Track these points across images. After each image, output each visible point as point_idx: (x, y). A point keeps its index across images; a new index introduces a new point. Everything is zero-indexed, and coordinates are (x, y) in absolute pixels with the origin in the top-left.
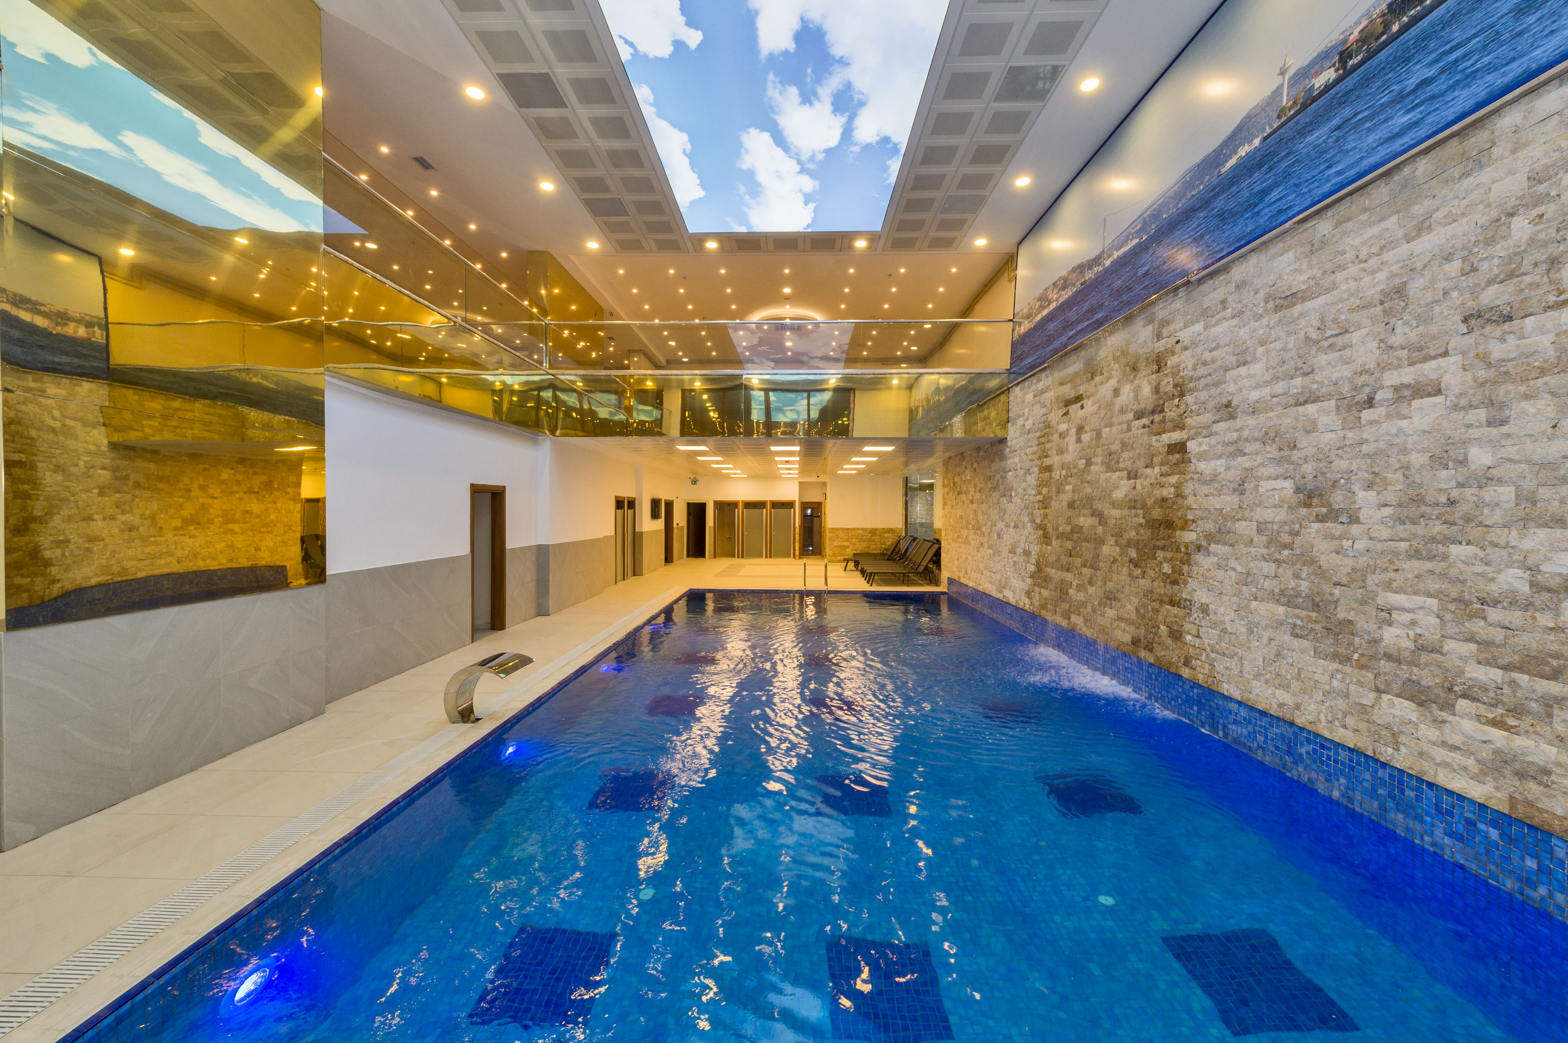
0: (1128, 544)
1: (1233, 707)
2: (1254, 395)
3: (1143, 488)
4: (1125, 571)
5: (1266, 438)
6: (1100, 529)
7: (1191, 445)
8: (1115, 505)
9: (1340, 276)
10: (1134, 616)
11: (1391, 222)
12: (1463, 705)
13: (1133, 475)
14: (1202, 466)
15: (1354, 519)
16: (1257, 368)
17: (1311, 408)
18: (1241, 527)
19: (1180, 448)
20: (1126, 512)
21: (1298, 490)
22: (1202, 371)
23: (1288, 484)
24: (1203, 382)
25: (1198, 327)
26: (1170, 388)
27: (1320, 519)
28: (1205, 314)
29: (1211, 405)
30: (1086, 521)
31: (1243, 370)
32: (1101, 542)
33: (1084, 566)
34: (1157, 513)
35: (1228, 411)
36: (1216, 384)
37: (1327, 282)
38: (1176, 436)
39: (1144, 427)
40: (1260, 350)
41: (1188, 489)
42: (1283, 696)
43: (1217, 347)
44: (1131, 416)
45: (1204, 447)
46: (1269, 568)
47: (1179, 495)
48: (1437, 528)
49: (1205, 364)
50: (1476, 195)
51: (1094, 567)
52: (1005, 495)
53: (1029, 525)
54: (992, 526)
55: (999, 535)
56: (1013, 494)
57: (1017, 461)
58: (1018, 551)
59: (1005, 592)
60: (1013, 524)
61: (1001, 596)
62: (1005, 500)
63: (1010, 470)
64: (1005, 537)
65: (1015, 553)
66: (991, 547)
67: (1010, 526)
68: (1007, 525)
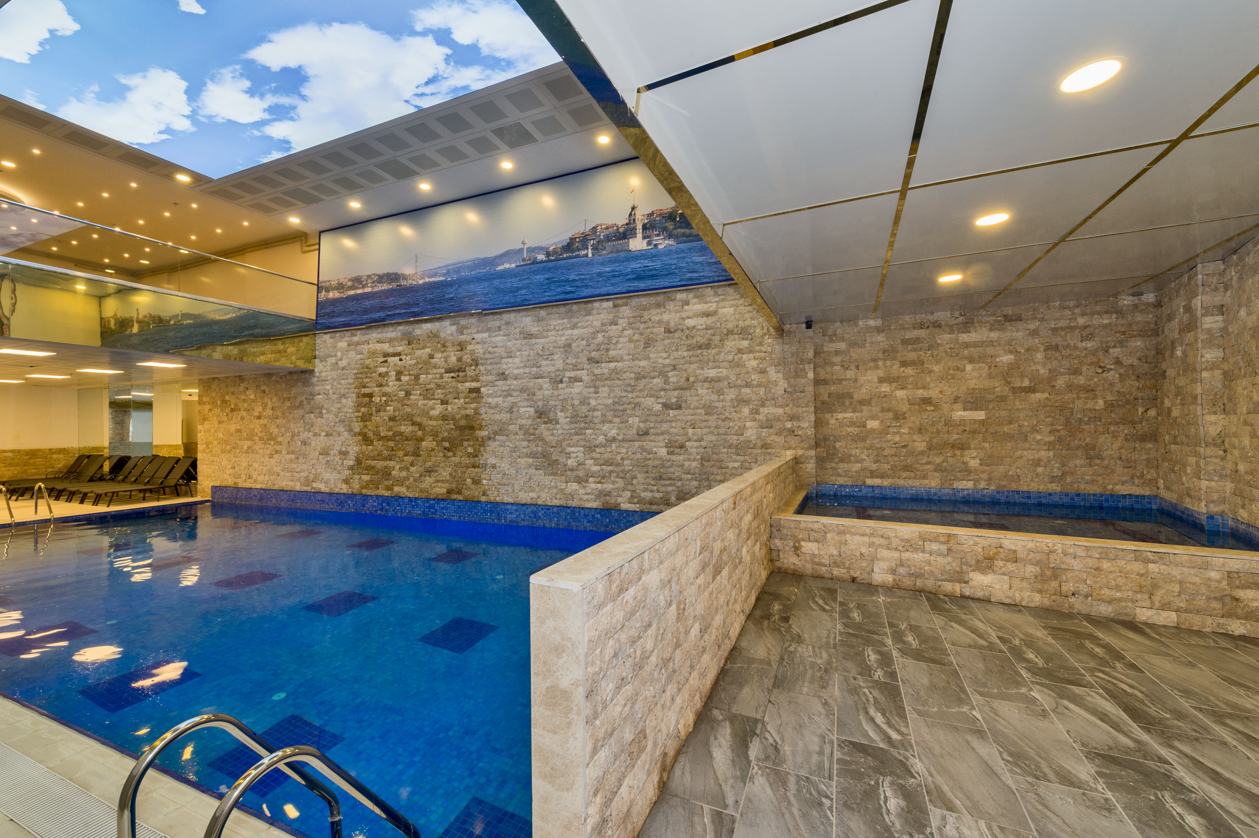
0: (443, 440)
1: (509, 507)
2: (516, 372)
3: (453, 409)
4: (441, 454)
5: (522, 390)
6: (420, 433)
7: (482, 390)
8: (431, 418)
9: (550, 333)
10: (448, 478)
11: (566, 321)
12: (591, 479)
13: (444, 402)
14: (490, 400)
15: (557, 423)
16: (517, 360)
17: (540, 380)
18: (512, 427)
19: (477, 390)
20: (440, 422)
21: (536, 412)
22: (488, 356)
23: (532, 410)
24: (489, 361)
25: (486, 335)
26: (469, 360)
27: (545, 423)
28: (489, 330)
29: (494, 372)
30: (406, 428)
31: (510, 360)
32: (422, 440)
33: (406, 455)
34: (463, 423)
35: (503, 376)
36: (496, 363)
37: (545, 334)
38: (474, 385)
39: (453, 377)
40: (518, 353)
41: (482, 411)
42: (533, 495)
43: (496, 347)
44: (443, 371)
45: (490, 392)
46: (525, 444)
47: (477, 413)
48: (582, 425)
49: (490, 353)
50: (589, 323)
51: (416, 454)
52: (312, 412)
53: (346, 433)
54: (293, 436)
55: (304, 443)
56: (324, 411)
57: (328, 387)
58: (332, 452)
59: (314, 485)
60: (324, 434)
61: (308, 489)
62: (312, 416)
63: (319, 394)
64: (313, 444)
65: (328, 454)
66: (293, 452)
67: (320, 435)
68: (315, 435)
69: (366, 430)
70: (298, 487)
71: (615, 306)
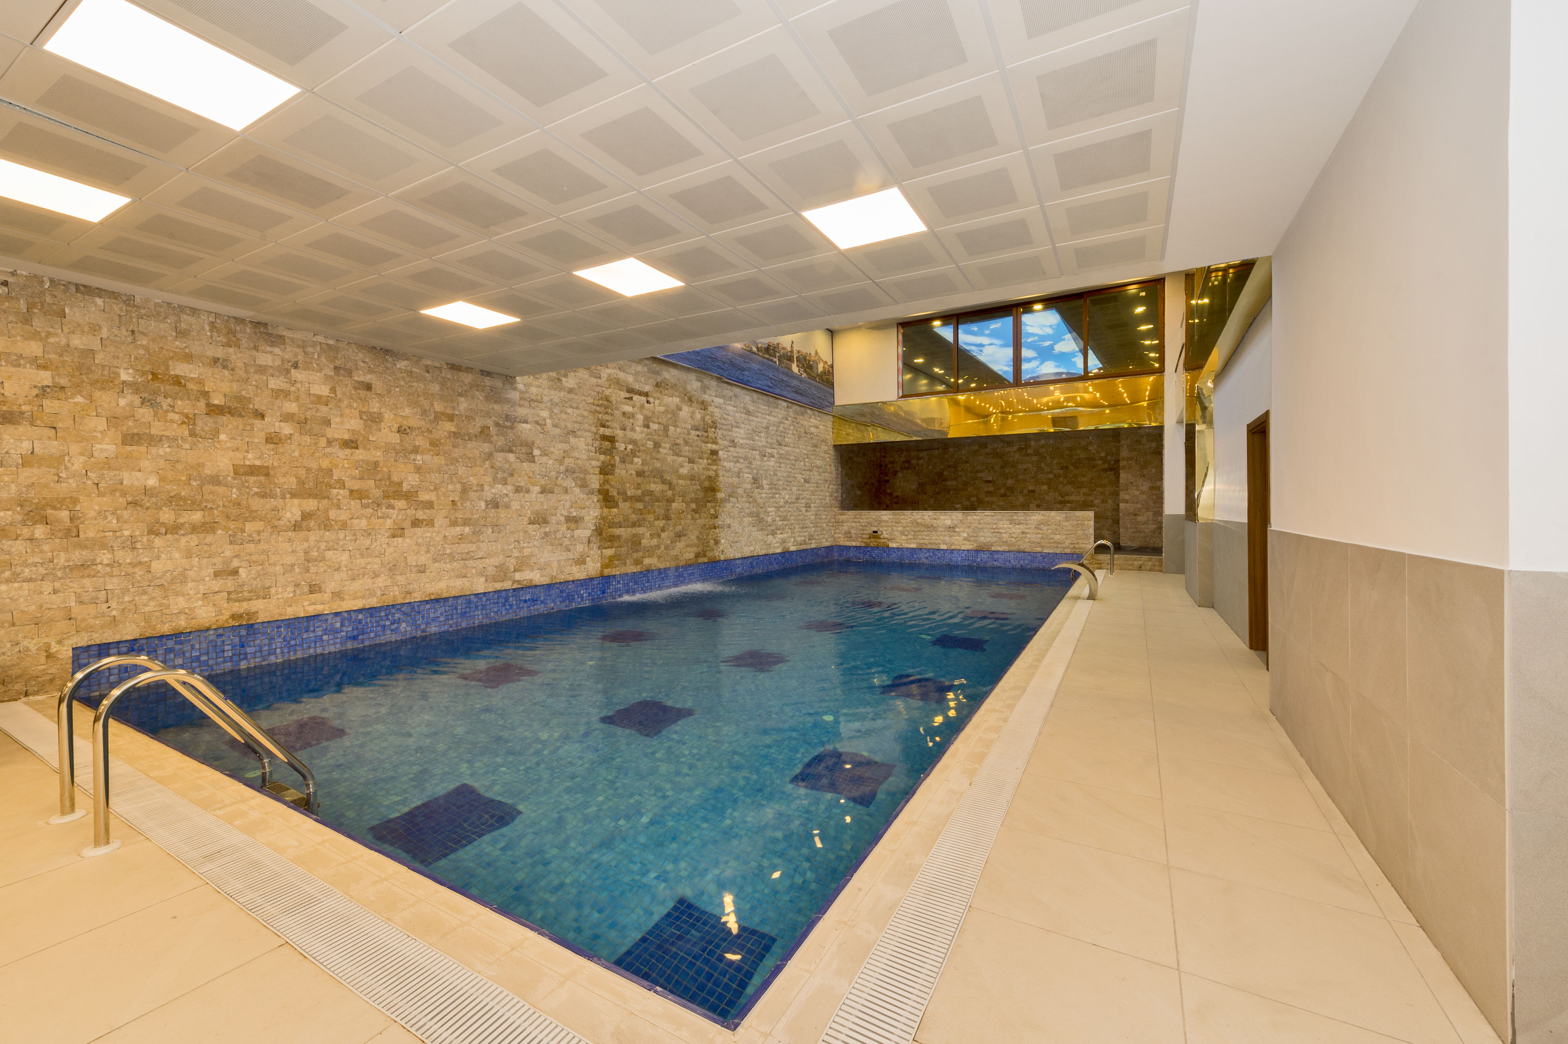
0: (692, 501)
1: (737, 562)
2: (742, 441)
3: (699, 469)
4: (689, 517)
5: (745, 459)
6: (670, 493)
7: (721, 453)
8: (680, 477)
10: (696, 541)
12: (778, 532)
13: (691, 461)
14: (725, 464)
15: (763, 488)
16: (742, 431)
17: (754, 452)
18: (740, 491)
19: (714, 453)
20: (689, 482)
21: (753, 478)
22: (723, 421)
23: (750, 476)
24: (725, 427)
25: (722, 401)
26: (710, 422)
27: (757, 488)
28: (723, 397)
29: (728, 438)
30: (656, 487)
31: (737, 429)
32: (670, 501)
33: (657, 519)
34: (707, 484)
35: (733, 443)
36: (730, 431)
38: (714, 447)
39: (698, 436)
40: (743, 425)
41: (721, 473)
42: (752, 548)
43: (729, 415)
44: (690, 427)
45: (725, 456)
46: (747, 505)
47: (717, 475)
48: (775, 491)
49: (725, 419)
51: (667, 518)
52: (511, 451)
53: (577, 490)
54: (465, 490)
55: (494, 504)
56: (536, 452)
57: (545, 414)
58: (553, 519)
59: (518, 576)
60: (537, 489)
61: (507, 585)
62: (511, 457)
63: (526, 422)
64: (515, 505)
65: (545, 521)
66: (466, 522)
67: (528, 491)
68: (518, 490)
69: (607, 487)
70: (480, 586)
71: (788, 407)
